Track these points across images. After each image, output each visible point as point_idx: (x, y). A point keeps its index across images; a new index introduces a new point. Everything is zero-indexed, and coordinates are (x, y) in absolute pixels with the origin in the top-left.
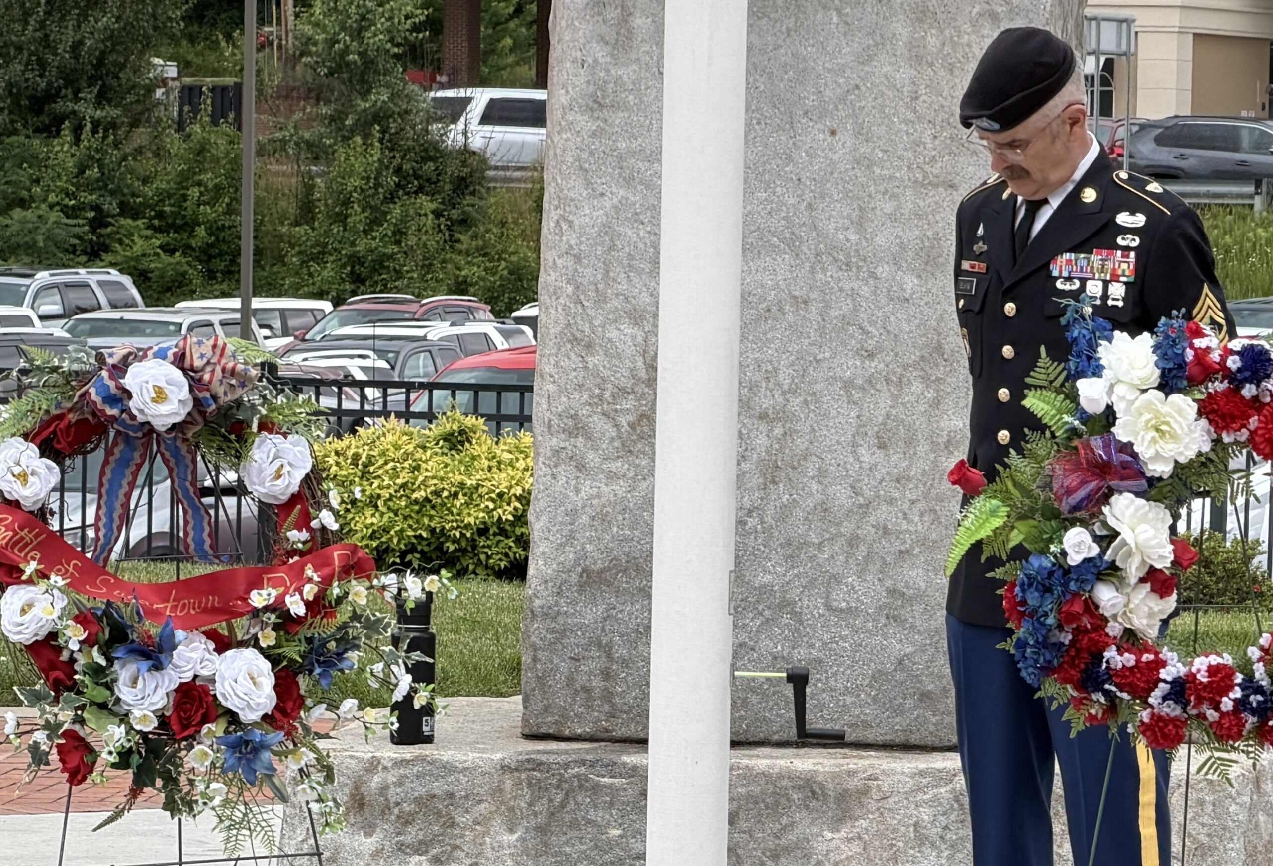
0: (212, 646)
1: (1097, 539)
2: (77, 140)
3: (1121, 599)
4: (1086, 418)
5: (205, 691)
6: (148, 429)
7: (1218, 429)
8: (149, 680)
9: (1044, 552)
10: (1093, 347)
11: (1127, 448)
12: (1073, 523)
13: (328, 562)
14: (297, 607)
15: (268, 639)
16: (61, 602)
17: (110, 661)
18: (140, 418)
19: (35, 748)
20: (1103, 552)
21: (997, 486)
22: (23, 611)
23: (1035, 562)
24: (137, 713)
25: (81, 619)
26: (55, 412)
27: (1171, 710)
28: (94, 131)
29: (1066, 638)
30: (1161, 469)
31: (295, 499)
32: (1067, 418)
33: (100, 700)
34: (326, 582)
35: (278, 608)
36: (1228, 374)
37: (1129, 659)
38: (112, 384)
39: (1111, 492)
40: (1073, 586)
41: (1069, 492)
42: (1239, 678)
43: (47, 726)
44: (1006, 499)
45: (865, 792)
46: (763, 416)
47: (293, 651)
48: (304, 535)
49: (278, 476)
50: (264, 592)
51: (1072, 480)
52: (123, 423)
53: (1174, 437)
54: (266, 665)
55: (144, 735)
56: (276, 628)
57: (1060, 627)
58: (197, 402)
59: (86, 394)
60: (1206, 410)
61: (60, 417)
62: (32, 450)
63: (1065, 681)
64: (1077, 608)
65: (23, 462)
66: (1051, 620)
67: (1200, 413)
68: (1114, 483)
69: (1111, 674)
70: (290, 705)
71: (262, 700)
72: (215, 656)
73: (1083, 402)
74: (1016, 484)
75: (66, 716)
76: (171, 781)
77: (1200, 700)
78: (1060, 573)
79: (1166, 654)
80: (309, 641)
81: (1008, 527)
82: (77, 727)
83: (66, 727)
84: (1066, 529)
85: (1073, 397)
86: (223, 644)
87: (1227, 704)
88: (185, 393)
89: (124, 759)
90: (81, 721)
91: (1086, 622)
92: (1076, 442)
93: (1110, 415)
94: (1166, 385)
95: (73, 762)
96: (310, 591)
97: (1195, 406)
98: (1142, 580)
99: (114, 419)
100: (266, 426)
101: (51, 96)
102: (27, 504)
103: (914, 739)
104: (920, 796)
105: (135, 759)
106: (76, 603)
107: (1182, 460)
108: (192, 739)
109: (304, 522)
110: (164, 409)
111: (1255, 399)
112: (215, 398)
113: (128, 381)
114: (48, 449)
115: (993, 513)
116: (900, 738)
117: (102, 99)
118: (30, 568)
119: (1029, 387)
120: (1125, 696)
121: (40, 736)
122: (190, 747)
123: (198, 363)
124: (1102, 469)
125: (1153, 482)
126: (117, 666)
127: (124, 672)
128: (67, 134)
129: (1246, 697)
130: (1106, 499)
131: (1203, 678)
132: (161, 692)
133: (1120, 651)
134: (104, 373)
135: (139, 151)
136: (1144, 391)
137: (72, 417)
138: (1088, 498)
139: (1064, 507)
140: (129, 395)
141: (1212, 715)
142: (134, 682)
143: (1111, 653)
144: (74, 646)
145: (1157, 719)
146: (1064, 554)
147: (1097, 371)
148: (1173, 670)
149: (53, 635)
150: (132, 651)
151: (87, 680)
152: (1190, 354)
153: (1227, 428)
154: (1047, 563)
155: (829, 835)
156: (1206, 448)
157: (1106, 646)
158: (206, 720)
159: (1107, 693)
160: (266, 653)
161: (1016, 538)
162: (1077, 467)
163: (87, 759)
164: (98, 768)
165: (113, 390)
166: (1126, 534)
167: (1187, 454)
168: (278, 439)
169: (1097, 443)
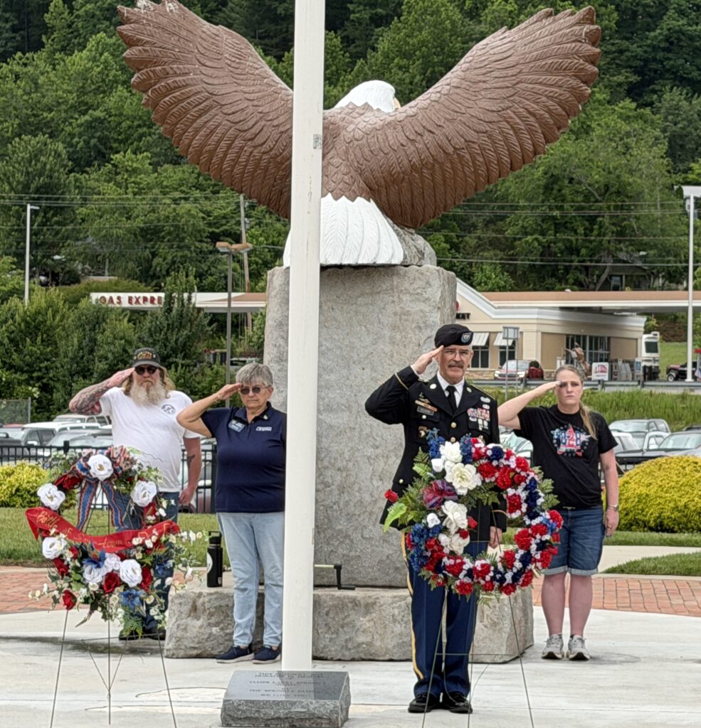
0: (119, 558)
1: (440, 518)
2: (176, 371)
3: (448, 540)
4: (436, 474)
5: (116, 575)
6: (97, 480)
7: (484, 477)
8: (96, 572)
9: (420, 522)
10: (438, 447)
11: (450, 484)
12: (430, 511)
13: (161, 528)
14: (149, 544)
15: (139, 556)
16: (64, 543)
17: (82, 565)
18: (94, 476)
19: (54, 597)
20: (442, 522)
21: (403, 498)
22: (51, 547)
23: (417, 526)
24: (91, 584)
25: (71, 550)
26: (64, 474)
27: (467, 580)
28: (182, 368)
29: (429, 554)
30: (463, 492)
31: (150, 505)
32: (428, 473)
33: (77, 579)
34: (160, 535)
35: (143, 545)
36: (488, 458)
37: (452, 562)
38: (84, 464)
39: (445, 500)
40: (431, 535)
41: (429, 500)
42: (492, 568)
43: (58, 589)
44: (406, 503)
45: (374, 603)
46: (339, 469)
47: (148, 561)
48: (153, 518)
49: (144, 496)
50: (138, 539)
51: (430, 496)
52: (88, 478)
53: (467, 480)
54: (138, 566)
55: (94, 592)
56: (142, 552)
57: (426, 550)
58: (115, 471)
59: (74, 468)
60: (479, 470)
61: (65, 476)
62: (55, 488)
63: (428, 569)
64: (432, 543)
65: (51, 492)
66: (423, 548)
67: (477, 472)
68: (446, 497)
69: (445, 567)
70: (147, 579)
71: (137, 579)
72: (120, 563)
73: (434, 468)
74: (411, 498)
75: (66, 585)
76: (104, 609)
77: (478, 578)
78: (425, 531)
79: (466, 560)
80: (154, 557)
81: (407, 513)
82: (69, 589)
83: (65, 589)
84: (428, 514)
85: (430, 466)
86: (123, 558)
87: (488, 578)
88: (110, 467)
89: (86, 601)
90: (70, 586)
91: (436, 548)
92: (432, 482)
93: (444, 473)
94: (464, 461)
95: (68, 601)
96: (154, 538)
97: (475, 469)
98: (457, 533)
99: (84, 477)
100: (140, 478)
101: (168, 356)
102: (53, 508)
103: (393, 584)
104: (394, 605)
105: (91, 601)
106: (70, 544)
107: (471, 488)
108: (111, 593)
109: (154, 513)
110: (102, 473)
111: (498, 466)
112: (121, 468)
113: (90, 463)
114: (60, 487)
115: (401, 508)
116: (388, 584)
117: (185, 357)
118: (53, 531)
119: (415, 462)
120: (451, 575)
121: (56, 593)
122: (110, 596)
123: (115, 456)
124: (441, 492)
125: (460, 497)
126: (84, 566)
127: (87, 569)
128: (173, 369)
129: (495, 575)
130: (443, 503)
131: (479, 568)
132: (100, 576)
133: (449, 558)
134: (81, 460)
135: (196, 374)
136: (456, 463)
137: (70, 476)
138: (436, 502)
139: (427, 506)
140: (89, 468)
141: (482, 582)
142: (90, 573)
143: (445, 559)
144: (69, 559)
145: (462, 584)
146: (427, 523)
147: (439, 456)
148: (468, 565)
149: (61, 556)
150: (89, 561)
151: (73, 572)
152: (473, 450)
153: (487, 477)
154: (422, 526)
155: (362, 619)
156: (480, 484)
157: (443, 557)
158: (116, 586)
159: (444, 575)
160: (139, 561)
161: (410, 517)
162: (431, 491)
163: (73, 601)
164: (77, 604)
165: (84, 466)
166: (450, 516)
167: (472, 487)
168: (144, 483)
169: (439, 482)
